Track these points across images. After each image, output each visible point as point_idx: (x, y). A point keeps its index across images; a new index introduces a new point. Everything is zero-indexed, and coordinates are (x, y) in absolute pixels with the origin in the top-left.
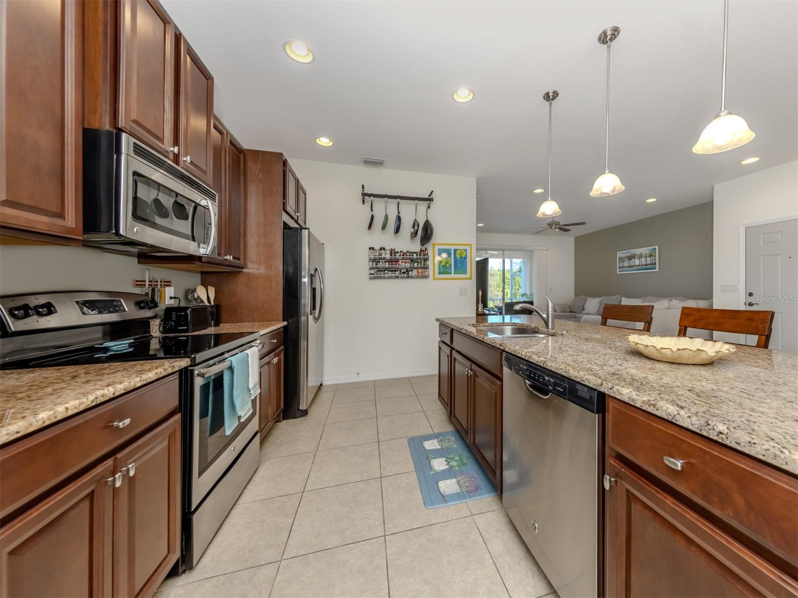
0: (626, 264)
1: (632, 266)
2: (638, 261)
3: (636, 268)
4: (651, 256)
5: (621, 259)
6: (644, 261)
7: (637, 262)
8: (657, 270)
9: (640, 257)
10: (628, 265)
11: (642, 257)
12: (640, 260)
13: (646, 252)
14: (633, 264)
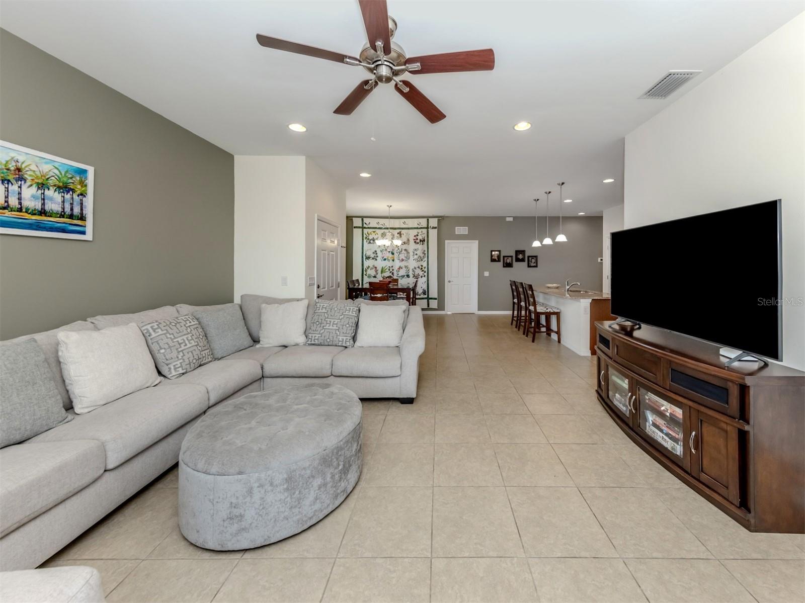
4: (64, 188)
6: (33, 197)
8: (88, 237)
9: (14, 176)
11: (21, 179)
12: (14, 188)
13: (46, 168)
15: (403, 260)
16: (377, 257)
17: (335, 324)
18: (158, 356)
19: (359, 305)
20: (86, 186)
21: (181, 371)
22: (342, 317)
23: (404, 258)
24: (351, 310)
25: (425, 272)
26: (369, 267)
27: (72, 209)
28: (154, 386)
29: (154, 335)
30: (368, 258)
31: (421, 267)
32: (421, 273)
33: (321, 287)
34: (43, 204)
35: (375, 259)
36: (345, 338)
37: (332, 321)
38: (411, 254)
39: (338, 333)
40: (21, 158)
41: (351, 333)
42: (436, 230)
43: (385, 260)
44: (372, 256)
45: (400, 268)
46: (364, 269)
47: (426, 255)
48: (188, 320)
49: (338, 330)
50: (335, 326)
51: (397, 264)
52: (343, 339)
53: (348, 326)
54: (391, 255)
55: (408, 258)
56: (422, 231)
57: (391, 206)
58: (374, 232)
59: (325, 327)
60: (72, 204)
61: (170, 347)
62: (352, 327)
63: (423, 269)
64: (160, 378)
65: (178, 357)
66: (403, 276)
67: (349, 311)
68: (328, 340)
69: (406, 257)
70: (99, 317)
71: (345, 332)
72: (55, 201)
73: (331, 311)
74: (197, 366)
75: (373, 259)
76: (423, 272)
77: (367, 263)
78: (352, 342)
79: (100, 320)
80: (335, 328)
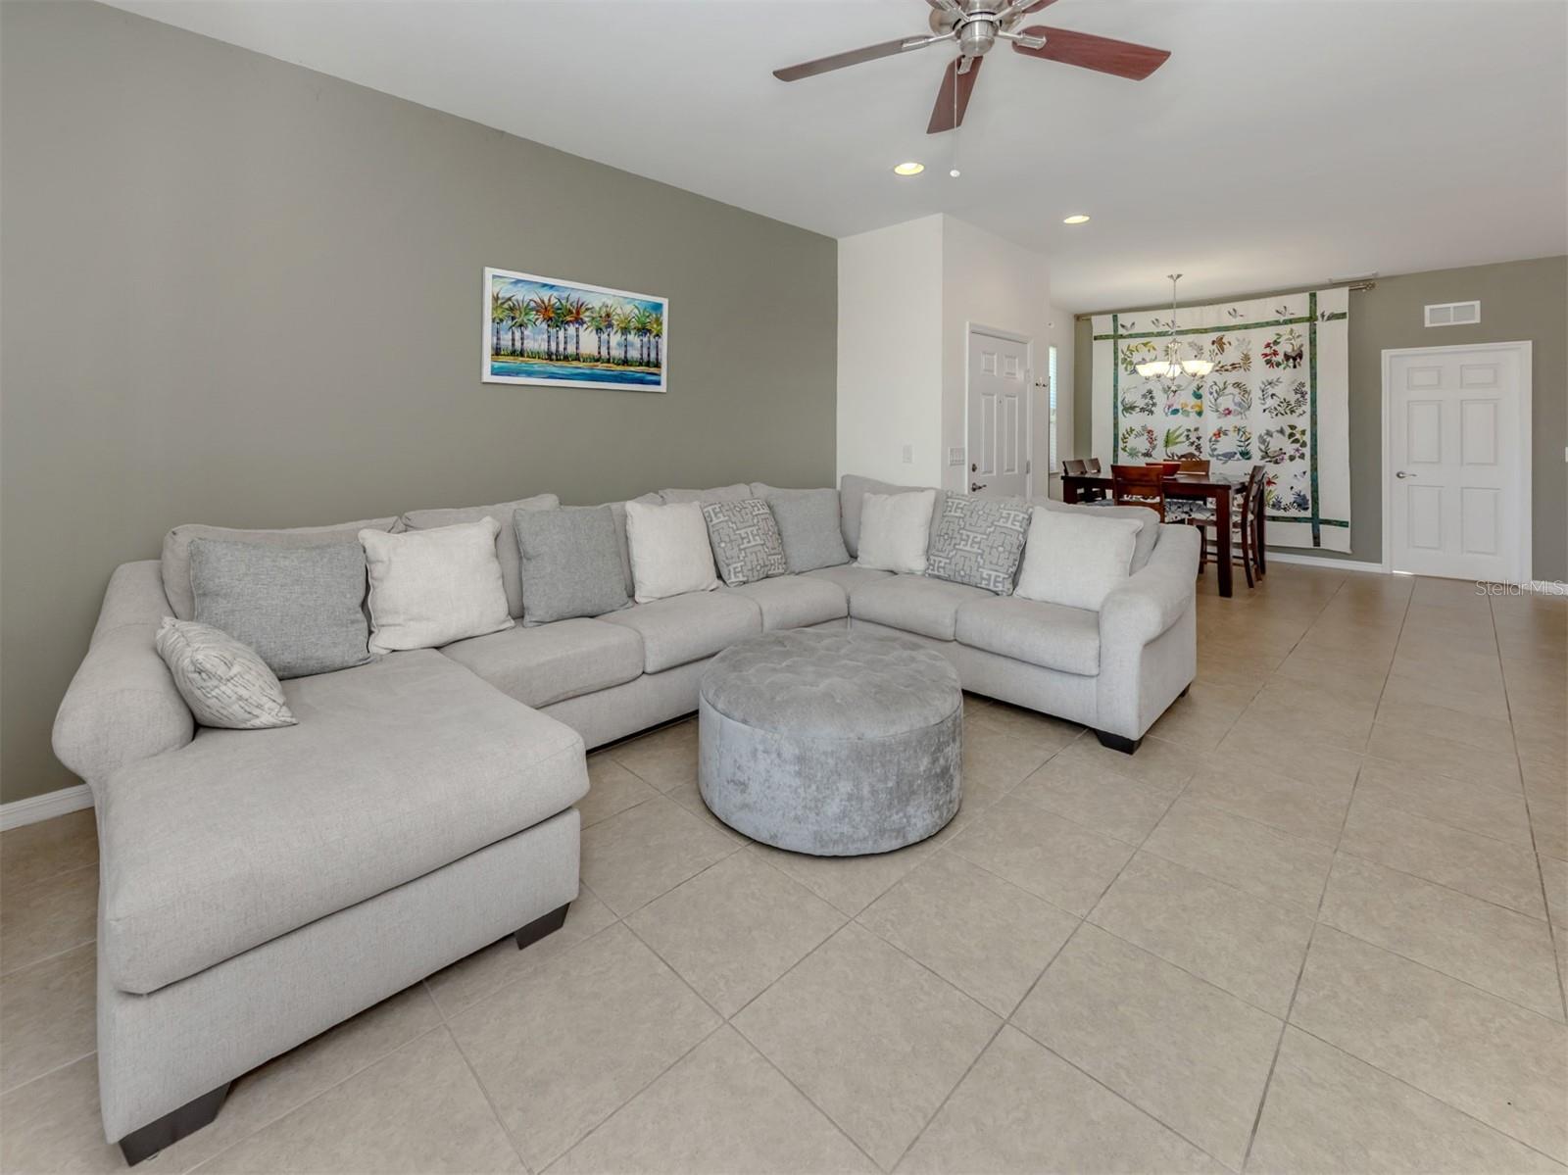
0: (536, 339)
1: (566, 358)
2: (594, 336)
3: (584, 367)
4: (643, 330)
5: (511, 312)
6: (619, 344)
7: (588, 342)
8: (662, 388)
9: (604, 323)
10: (544, 347)
11: (610, 326)
12: (604, 336)
13: (628, 308)
14: (571, 349)
15: (1228, 412)
16: (1154, 405)
17: (976, 543)
18: (718, 551)
19: (1031, 510)
20: (661, 324)
21: (742, 579)
22: (992, 529)
23: (1232, 407)
24: (1011, 519)
25: (1304, 445)
26: (1132, 430)
27: (649, 355)
28: (712, 590)
29: (715, 521)
30: (1129, 408)
31: (1288, 431)
32: (1290, 448)
33: (981, 468)
34: (626, 352)
35: (1148, 410)
36: (994, 574)
37: (972, 535)
38: (1256, 394)
39: (982, 561)
40: (609, 302)
41: (1007, 565)
42: (1346, 321)
43: (1176, 412)
44: (1141, 403)
45: (1219, 434)
46: (1120, 436)
47: (1308, 397)
48: (756, 506)
49: (982, 555)
50: (976, 546)
51: (1211, 422)
52: (990, 576)
53: (1001, 549)
54: (1193, 401)
55: (1245, 407)
56: (1292, 330)
57: (1179, 276)
58: (1145, 345)
59: (957, 547)
60: (649, 348)
61: (731, 541)
62: (1010, 553)
63: (1298, 436)
64: (717, 583)
65: (739, 557)
66: (1229, 456)
67: (1007, 518)
68: (962, 573)
69: (1240, 405)
70: (668, 491)
71: (994, 562)
72: (636, 346)
73: (971, 517)
74: (761, 577)
75: (1142, 410)
76: (1297, 445)
77: (1126, 422)
78: (1008, 585)
79: (669, 493)
80: (975, 550)
